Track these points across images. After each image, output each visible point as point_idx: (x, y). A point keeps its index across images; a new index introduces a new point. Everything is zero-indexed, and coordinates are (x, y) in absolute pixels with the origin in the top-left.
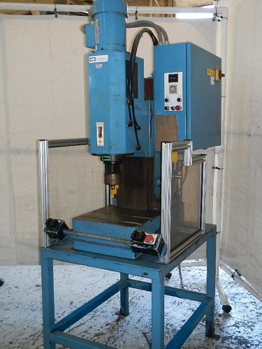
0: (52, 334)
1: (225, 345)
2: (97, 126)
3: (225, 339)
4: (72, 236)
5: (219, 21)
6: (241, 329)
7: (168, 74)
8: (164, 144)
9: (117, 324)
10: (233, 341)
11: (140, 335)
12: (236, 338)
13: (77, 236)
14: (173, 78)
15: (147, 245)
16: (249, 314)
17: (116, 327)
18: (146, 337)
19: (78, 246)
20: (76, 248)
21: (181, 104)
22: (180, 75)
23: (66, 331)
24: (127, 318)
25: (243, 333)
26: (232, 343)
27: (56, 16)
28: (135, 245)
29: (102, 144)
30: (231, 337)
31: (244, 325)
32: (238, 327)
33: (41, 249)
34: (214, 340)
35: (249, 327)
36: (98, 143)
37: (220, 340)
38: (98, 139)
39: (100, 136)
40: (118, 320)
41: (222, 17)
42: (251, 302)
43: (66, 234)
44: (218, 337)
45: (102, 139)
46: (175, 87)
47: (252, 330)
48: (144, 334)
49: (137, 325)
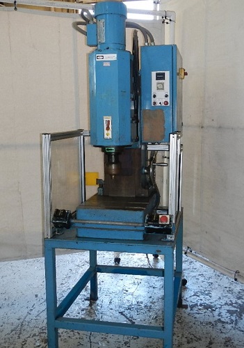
0: (56, 321)
1: (195, 311)
2: (105, 120)
3: (192, 307)
4: (76, 225)
5: (167, 23)
6: (202, 297)
7: (155, 72)
8: (171, 135)
9: (92, 308)
10: (200, 307)
11: (118, 314)
12: (201, 305)
13: (84, 224)
14: (160, 77)
15: (163, 225)
16: (202, 284)
17: (92, 311)
18: (124, 315)
19: (82, 233)
20: (80, 235)
21: (168, 99)
22: (167, 74)
23: (65, 316)
24: (98, 302)
25: (204, 299)
26: (200, 309)
27: (16, 9)
28: (151, 226)
29: (110, 136)
30: (196, 305)
31: (202, 294)
32: (198, 296)
33: (45, 240)
34: (184, 309)
35: (207, 295)
36: (106, 136)
37: (189, 309)
38: (106, 132)
39: (108, 129)
40: (91, 305)
41: (170, 20)
42: (200, 275)
43: (73, 223)
44: (186, 307)
45: (110, 132)
46: (163, 84)
47: (210, 297)
48: (121, 313)
49: (111, 306)
